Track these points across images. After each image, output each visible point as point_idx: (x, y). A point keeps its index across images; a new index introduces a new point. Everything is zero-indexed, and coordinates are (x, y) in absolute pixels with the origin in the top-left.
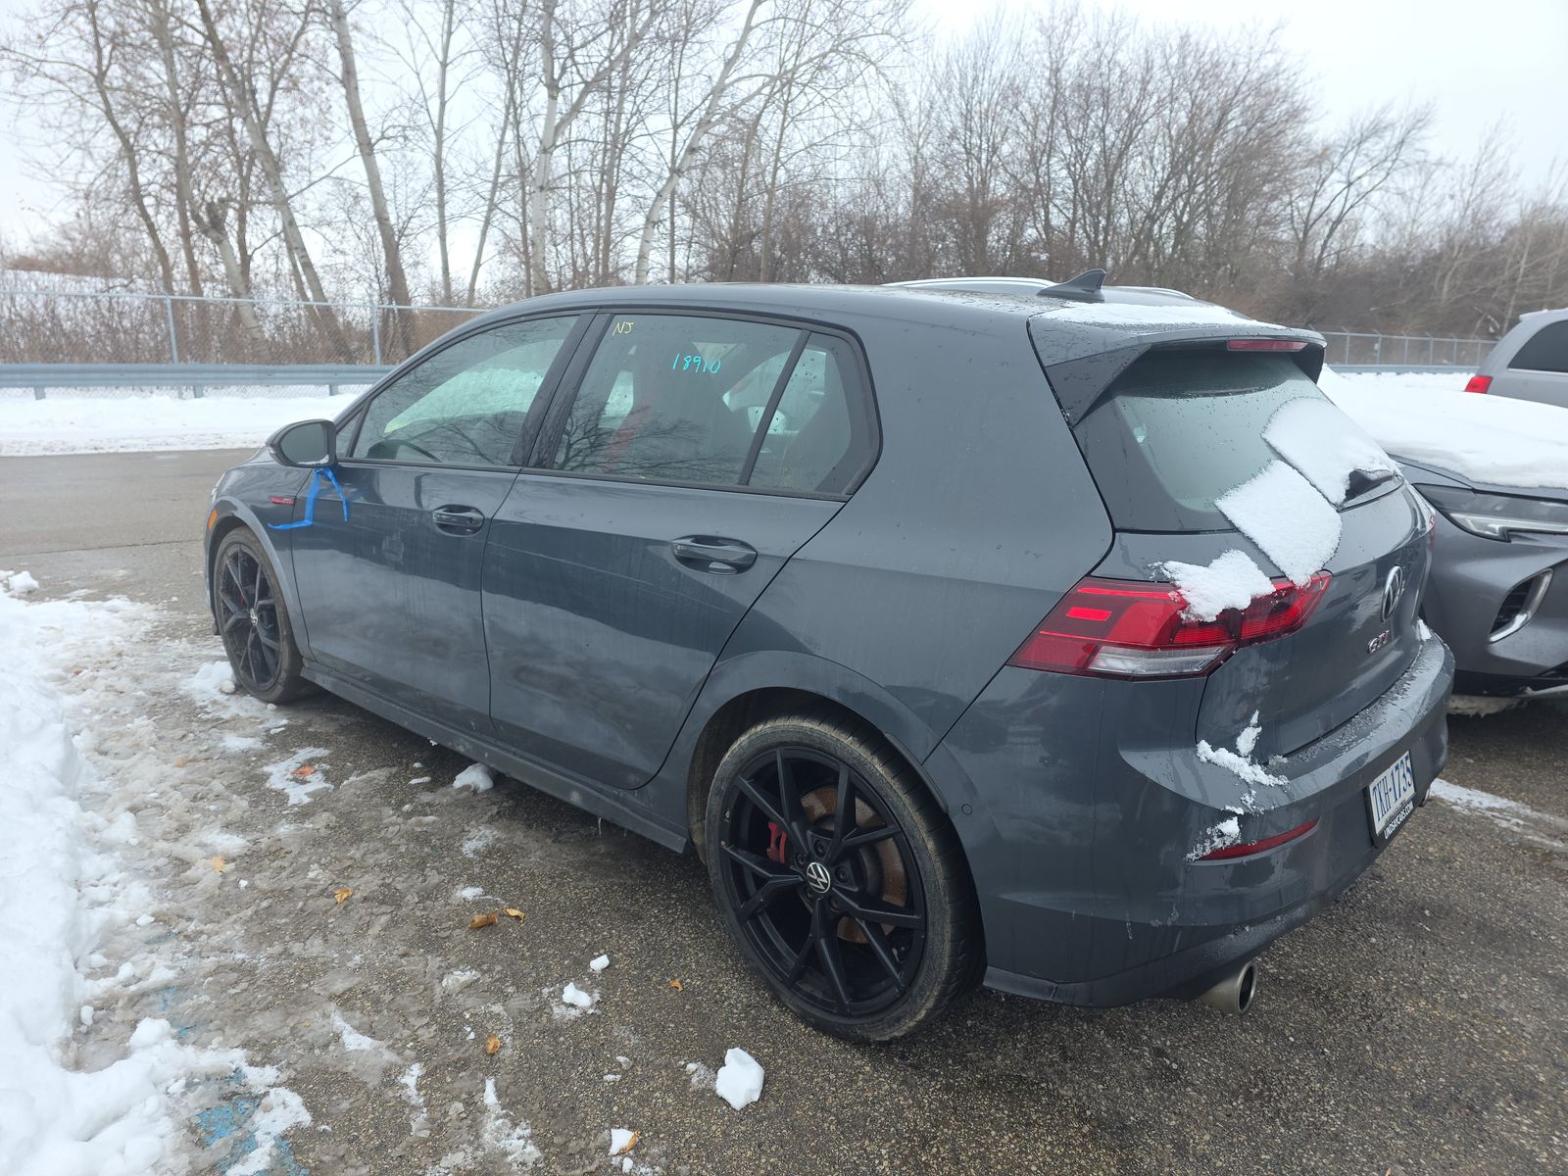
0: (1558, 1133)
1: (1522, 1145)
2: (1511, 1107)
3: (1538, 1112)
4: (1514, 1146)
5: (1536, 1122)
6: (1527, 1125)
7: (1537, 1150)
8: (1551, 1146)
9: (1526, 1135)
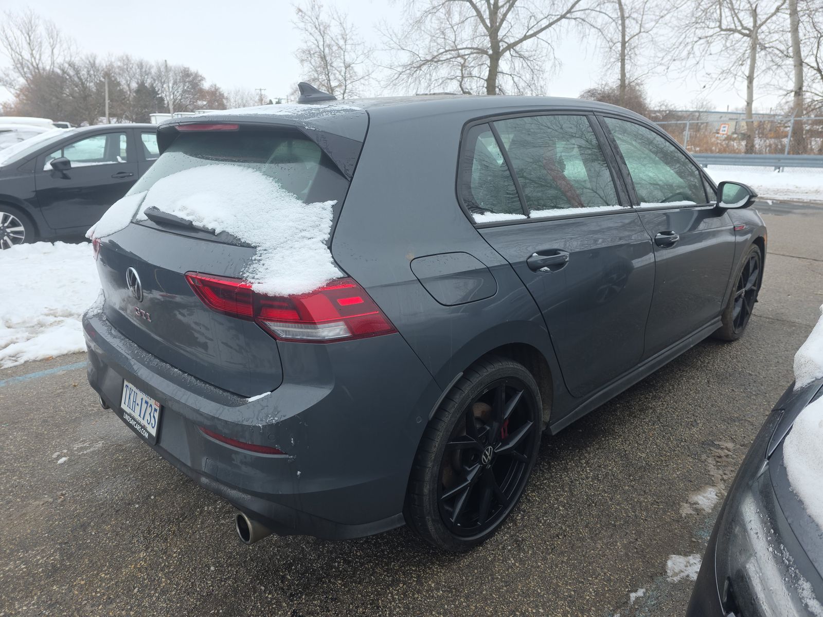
0: (25, 570)
1: (33, 550)
2: (52, 560)
3: (41, 570)
4: (35, 547)
5: (37, 565)
6: (39, 560)
7: (26, 555)
8: (23, 562)
9: (35, 556)
